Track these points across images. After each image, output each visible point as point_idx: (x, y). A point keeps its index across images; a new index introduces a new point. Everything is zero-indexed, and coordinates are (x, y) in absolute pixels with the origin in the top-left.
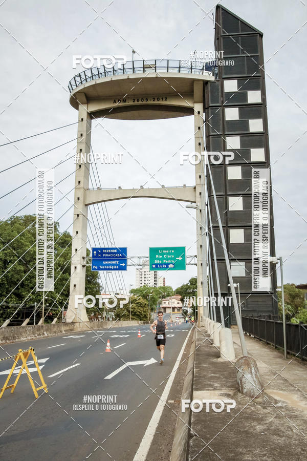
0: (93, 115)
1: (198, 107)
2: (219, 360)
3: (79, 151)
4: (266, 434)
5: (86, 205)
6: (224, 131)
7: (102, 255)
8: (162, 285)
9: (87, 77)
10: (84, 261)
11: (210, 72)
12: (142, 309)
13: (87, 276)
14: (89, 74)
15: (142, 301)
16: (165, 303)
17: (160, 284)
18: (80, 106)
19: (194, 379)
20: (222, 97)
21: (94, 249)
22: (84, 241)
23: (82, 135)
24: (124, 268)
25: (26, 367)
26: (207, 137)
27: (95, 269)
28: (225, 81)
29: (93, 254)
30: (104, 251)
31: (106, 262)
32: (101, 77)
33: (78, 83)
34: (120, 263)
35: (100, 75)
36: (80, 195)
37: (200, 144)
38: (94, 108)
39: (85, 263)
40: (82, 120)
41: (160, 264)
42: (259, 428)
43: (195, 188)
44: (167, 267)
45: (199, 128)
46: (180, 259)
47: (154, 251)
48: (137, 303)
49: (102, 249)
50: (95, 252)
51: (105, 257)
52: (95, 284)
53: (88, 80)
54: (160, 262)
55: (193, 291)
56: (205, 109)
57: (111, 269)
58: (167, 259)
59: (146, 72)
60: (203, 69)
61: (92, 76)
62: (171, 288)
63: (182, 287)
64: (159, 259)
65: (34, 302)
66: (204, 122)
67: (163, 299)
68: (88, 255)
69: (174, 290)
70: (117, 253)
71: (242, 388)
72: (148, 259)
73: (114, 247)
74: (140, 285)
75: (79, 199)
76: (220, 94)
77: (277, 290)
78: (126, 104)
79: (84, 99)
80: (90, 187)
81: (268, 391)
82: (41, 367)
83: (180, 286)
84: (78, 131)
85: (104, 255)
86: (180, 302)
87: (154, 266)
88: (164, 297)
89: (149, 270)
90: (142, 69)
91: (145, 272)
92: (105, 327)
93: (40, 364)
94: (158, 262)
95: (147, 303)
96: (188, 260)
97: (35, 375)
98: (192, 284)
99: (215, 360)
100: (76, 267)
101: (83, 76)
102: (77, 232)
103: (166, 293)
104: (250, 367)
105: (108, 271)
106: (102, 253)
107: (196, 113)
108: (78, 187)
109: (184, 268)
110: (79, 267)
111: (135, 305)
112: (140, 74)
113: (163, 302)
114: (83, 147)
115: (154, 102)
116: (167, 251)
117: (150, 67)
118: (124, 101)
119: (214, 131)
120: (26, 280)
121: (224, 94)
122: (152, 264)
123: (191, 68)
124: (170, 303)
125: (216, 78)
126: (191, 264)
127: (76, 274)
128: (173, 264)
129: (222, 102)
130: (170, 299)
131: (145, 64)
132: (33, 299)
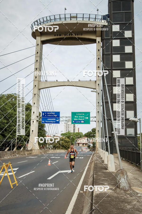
0: (43, 42)
1: (98, 39)
2: (107, 171)
3: (36, 61)
4: (132, 210)
5: (39, 89)
6: (112, 52)
7: (47, 115)
8: (78, 132)
9: (41, 22)
11: (105, 21)
12: (67, 144)
13: (39, 126)
14: (42, 20)
15: (67, 139)
16: (79, 141)
17: (76, 131)
18: (37, 37)
19: (94, 180)
20: (111, 34)
21: (43, 112)
22: (38, 108)
23: (38, 53)
24: (58, 123)
25: (7, 172)
26: (103, 55)
27: (43, 122)
28: (113, 25)
29: (42, 115)
30: (48, 113)
31: (49, 119)
32: (48, 22)
33: (36, 25)
34: (56, 120)
36: (36, 84)
37: (99, 59)
38: (44, 38)
39: (38, 119)
40: (38, 44)
41: (77, 121)
42: (129, 207)
43: (96, 81)
44: (81, 122)
45: (99, 50)
46: (87, 118)
47: (74, 114)
48: (65, 141)
50: (43, 114)
51: (48, 116)
52: (43, 130)
53: (41, 24)
54: (77, 120)
55: (93, 135)
56: (102, 40)
57: (51, 123)
58: (80, 118)
59: (72, 20)
60: (101, 19)
61: (44, 22)
62: (82, 133)
64: (77, 118)
65: (11, 139)
66: (101, 47)
68: (40, 115)
69: (84, 134)
70: (55, 115)
71: (120, 186)
72: (71, 118)
73: (53, 111)
74: (66, 131)
75: (35, 86)
76: (110, 32)
77: (137, 135)
78: (61, 37)
79: (39, 34)
80: (42, 80)
81: (133, 188)
82: (15, 173)
83: (87, 132)
84: (36, 51)
85: (48, 115)
86: (87, 141)
87: (74, 122)
88: (78, 138)
89: (71, 124)
90: (70, 18)
91: (69, 125)
92: (48, 153)
93: (14, 171)
94: (76, 120)
95: (69, 141)
96: (91, 119)
97: (11, 176)
98: (93, 131)
99: (105, 171)
100: (33, 121)
101: (39, 22)
102: (34, 103)
103: (79, 136)
104: (124, 175)
105: (50, 124)
106: (47, 114)
107: (97, 42)
108: (35, 80)
109: (89, 123)
110: (35, 121)
111: (63, 142)
112: (68, 21)
113: (78, 140)
114: (38, 59)
115: (76, 36)
116: (81, 114)
117: (74, 17)
118: (60, 35)
119: (106, 52)
120: (7, 127)
121: (112, 32)
122: (72, 121)
123: (96, 18)
124: (82, 141)
125: (108, 24)
126: (93, 121)
127: (34, 125)
128: (84, 121)
129: (111, 37)
130: (81, 139)
131: (71, 16)
132: (11, 137)
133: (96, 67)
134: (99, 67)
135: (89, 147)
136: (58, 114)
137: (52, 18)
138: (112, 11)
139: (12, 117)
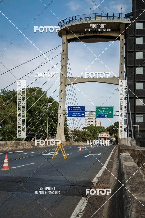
0: (69, 41)
1: (122, 37)
3: (62, 59)
5: (66, 85)
6: (135, 50)
7: (73, 110)
8: (99, 126)
9: (67, 22)
10: (64, 112)
11: (129, 19)
12: (89, 137)
14: (68, 20)
15: (89, 133)
16: (100, 135)
17: (98, 125)
18: (63, 36)
20: (135, 32)
22: (64, 102)
23: (64, 51)
24: (83, 116)
26: (126, 52)
28: (136, 24)
30: (74, 108)
31: (75, 113)
32: (74, 22)
33: (62, 25)
34: (81, 114)
35: (74, 21)
36: (63, 80)
37: (122, 56)
38: (70, 37)
40: (64, 43)
41: (101, 115)
43: (119, 78)
44: (104, 116)
45: (122, 48)
46: (111, 112)
47: (98, 108)
48: (87, 134)
49: (73, 107)
50: (70, 108)
51: (74, 111)
53: (67, 23)
54: (101, 114)
55: (116, 129)
56: (126, 37)
57: (75, 117)
58: (104, 112)
60: (125, 17)
61: (70, 21)
62: (104, 127)
63: (110, 127)
64: (100, 112)
66: (125, 44)
67: (100, 133)
69: (105, 129)
70: (80, 109)
72: (95, 112)
73: (79, 106)
75: (62, 82)
76: (133, 30)
78: (86, 35)
79: (65, 33)
80: (67, 77)
84: (62, 49)
85: (74, 110)
86: (109, 135)
87: (98, 116)
88: (100, 132)
90: (95, 18)
91: (90, 118)
92: (73, 145)
94: (100, 114)
95: (92, 134)
96: (115, 113)
98: (115, 125)
100: (60, 115)
101: (65, 21)
102: (61, 98)
103: (101, 130)
106: (73, 109)
107: (121, 39)
108: (62, 76)
109: (112, 117)
110: (62, 115)
111: (86, 135)
112: (93, 20)
113: (100, 134)
114: (64, 57)
115: (100, 34)
116: (104, 109)
117: (98, 17)
118: (85, 34)
119: (130, 49)
120: (31, 121)
121: (135, 30)
122: (97, 115)
123: (119, 17)
124: (103, 135)
125: (132, 22)
126: (116, 115)
127: (61, 118)
128: (107, 115)
129: (135, 35)
130: (103, 133)
131: (96, 15)
132: (34, 130)
133: (120, 64)
134: (122, 64)
135: (111, 141)
136: (83, 108)
137: (78, 18)
138: (136, 9)
139: (36, 111)
